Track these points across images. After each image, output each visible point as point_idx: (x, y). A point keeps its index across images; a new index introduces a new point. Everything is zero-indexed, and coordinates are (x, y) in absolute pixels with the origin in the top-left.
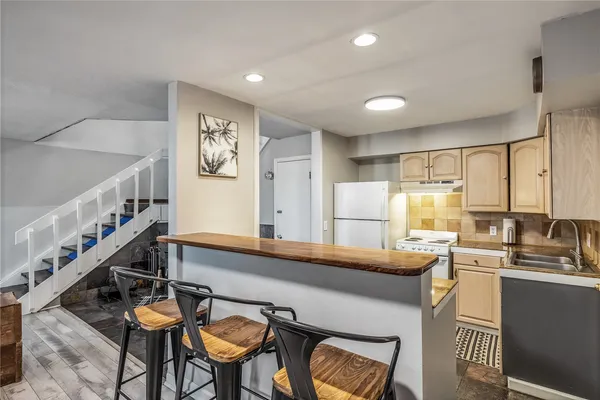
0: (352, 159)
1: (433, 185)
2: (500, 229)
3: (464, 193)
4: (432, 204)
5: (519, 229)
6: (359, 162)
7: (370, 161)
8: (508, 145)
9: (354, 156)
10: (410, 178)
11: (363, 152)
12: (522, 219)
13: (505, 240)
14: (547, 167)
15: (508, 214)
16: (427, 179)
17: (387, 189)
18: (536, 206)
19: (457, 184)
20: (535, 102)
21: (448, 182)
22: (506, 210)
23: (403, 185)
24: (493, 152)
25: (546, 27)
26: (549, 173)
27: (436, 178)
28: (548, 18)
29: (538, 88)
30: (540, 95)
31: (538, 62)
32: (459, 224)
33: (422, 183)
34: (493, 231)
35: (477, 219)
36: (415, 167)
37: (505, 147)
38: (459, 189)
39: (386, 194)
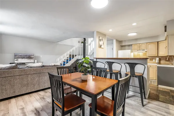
0: (121, 46)
1: (140, 51)
2: (156, 60)
3: (147, 52)
4: (139, 55)
5: (160, 60)
6: (122, 46)
7: (125, 46)
8: (158, 42)
9: (121, 45)
10: (135, 49)
11: (123, 44)
12: (160, 58)
13: (157, 62)
14: (167, 46)
15: (158, 57)
16: (139, 49)
17: (130, 51)
18: (164, 54)
19: (146, 50)
20: (164, 33)
21: (144, 50)
22: (157, 56)
23: (133, 51)
24: (154, 44)
25: (168, 21)
26: (167, 47)
27: (141, 49)
28: (168, 20)
29: (166, 31)
30: (166, 32)
31: (166, 27)
33: (137, 50)
34: (154, 60)
35: (150, 58)
36: (136, 47)
37: (157, 43)
38: (146, 51)
39: (130, 52)
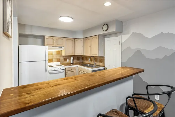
1: (56, 48)
4: (52, 54)
8: (74, 39)
13: (71, 62)
16: (54, 46)
19: (63, 48)
21: (61, 47)
24: (71, 40)
27: (57, 46)
32: (60, 60)
33: (53, 47)
35: (64, 58)
